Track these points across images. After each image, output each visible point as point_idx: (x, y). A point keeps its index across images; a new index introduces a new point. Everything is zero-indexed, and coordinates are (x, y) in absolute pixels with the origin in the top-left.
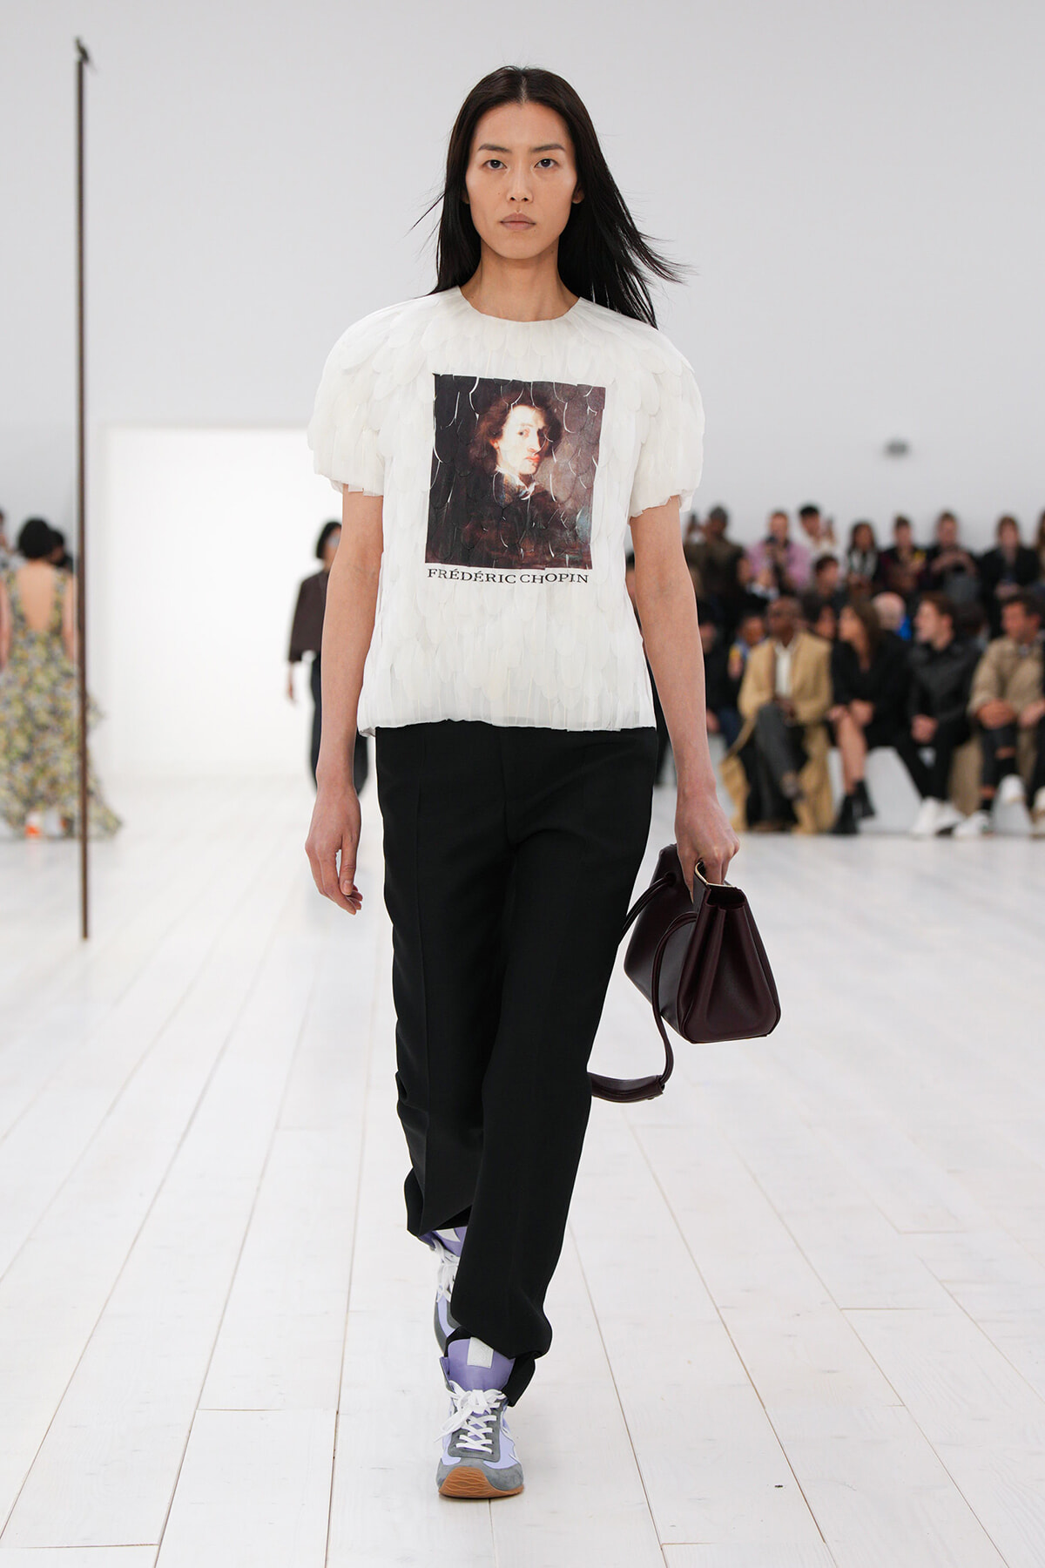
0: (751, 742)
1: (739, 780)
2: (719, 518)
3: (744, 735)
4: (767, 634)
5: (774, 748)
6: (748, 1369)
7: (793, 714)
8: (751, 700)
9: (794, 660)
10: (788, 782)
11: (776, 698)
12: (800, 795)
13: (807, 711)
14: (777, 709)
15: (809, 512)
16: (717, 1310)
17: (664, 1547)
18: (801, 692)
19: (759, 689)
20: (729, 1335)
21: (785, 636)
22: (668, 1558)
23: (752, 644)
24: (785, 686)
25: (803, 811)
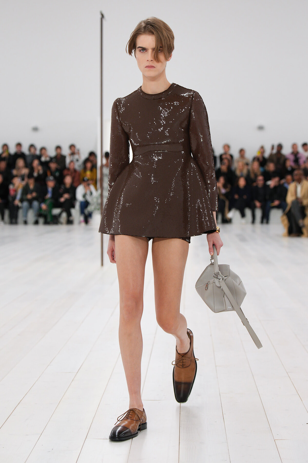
0: (290, 211)
1: (286, 222)
2: (280, 147)
3: (288, 209)
4: (293, 180)
5: (296, 213)
6: (297, 390)
7: (302, 203)
8: (290, 199)
9: (302, 187)
10: (301, 222)
11: (297, 199)
12: (304, 226)
13: (305, 202)
14: (297, 202)
15: (304, 145)
16: (287, 373)
17: (275, 440)
18: (304, 197)
19: (292, 196)
20: (291, 380)
21: (299, 181)
22: (277, 444)
23: (289, 183)
24: (299, 194)
25: (305, 231)
